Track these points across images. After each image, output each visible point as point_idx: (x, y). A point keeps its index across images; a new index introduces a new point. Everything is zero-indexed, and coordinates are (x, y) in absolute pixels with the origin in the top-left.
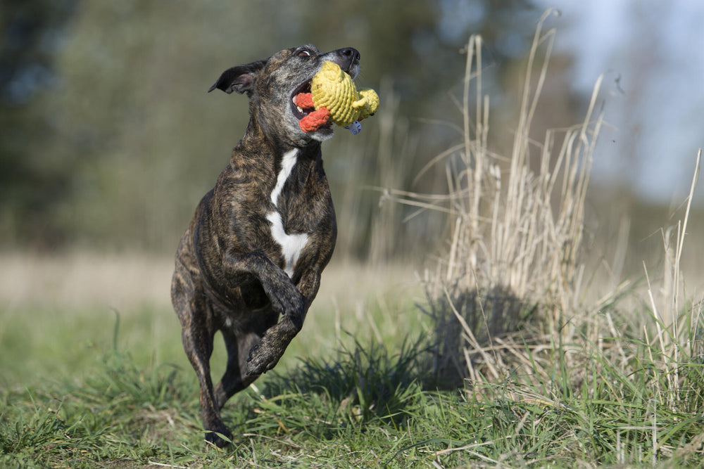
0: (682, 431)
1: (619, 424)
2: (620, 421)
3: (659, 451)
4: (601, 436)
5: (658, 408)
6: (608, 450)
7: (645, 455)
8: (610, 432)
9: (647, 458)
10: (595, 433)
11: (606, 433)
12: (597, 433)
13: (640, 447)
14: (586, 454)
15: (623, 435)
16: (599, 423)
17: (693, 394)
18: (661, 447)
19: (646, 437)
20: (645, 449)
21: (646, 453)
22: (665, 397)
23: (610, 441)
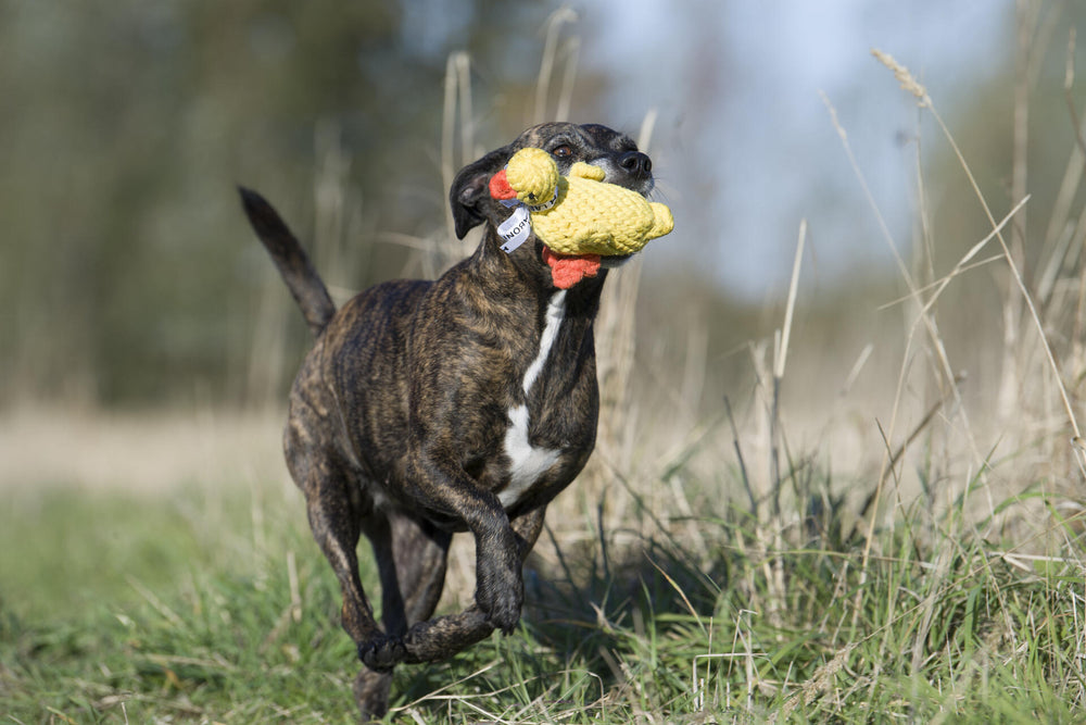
0: (791, 657)
1: (697, 650)
2: (698, 645)
3: (756, 688)
4: (669, 670)
5: (753, 623)
6: (680, 691)
7: (736, 696)
8: (683, 663)
9: (737, 702)
10: (659, 665)
11: (676, 666)
12: (663, 665)
13: (728, 684)
14: (647, 701)
15: (703, 667)
16: (666, 650)
17: (804, 600)
18: (759, 683)
19: (737, 669)
20: (735, 687)
21: (737, 692)
22: (763, 606)
23: (683, 678)
